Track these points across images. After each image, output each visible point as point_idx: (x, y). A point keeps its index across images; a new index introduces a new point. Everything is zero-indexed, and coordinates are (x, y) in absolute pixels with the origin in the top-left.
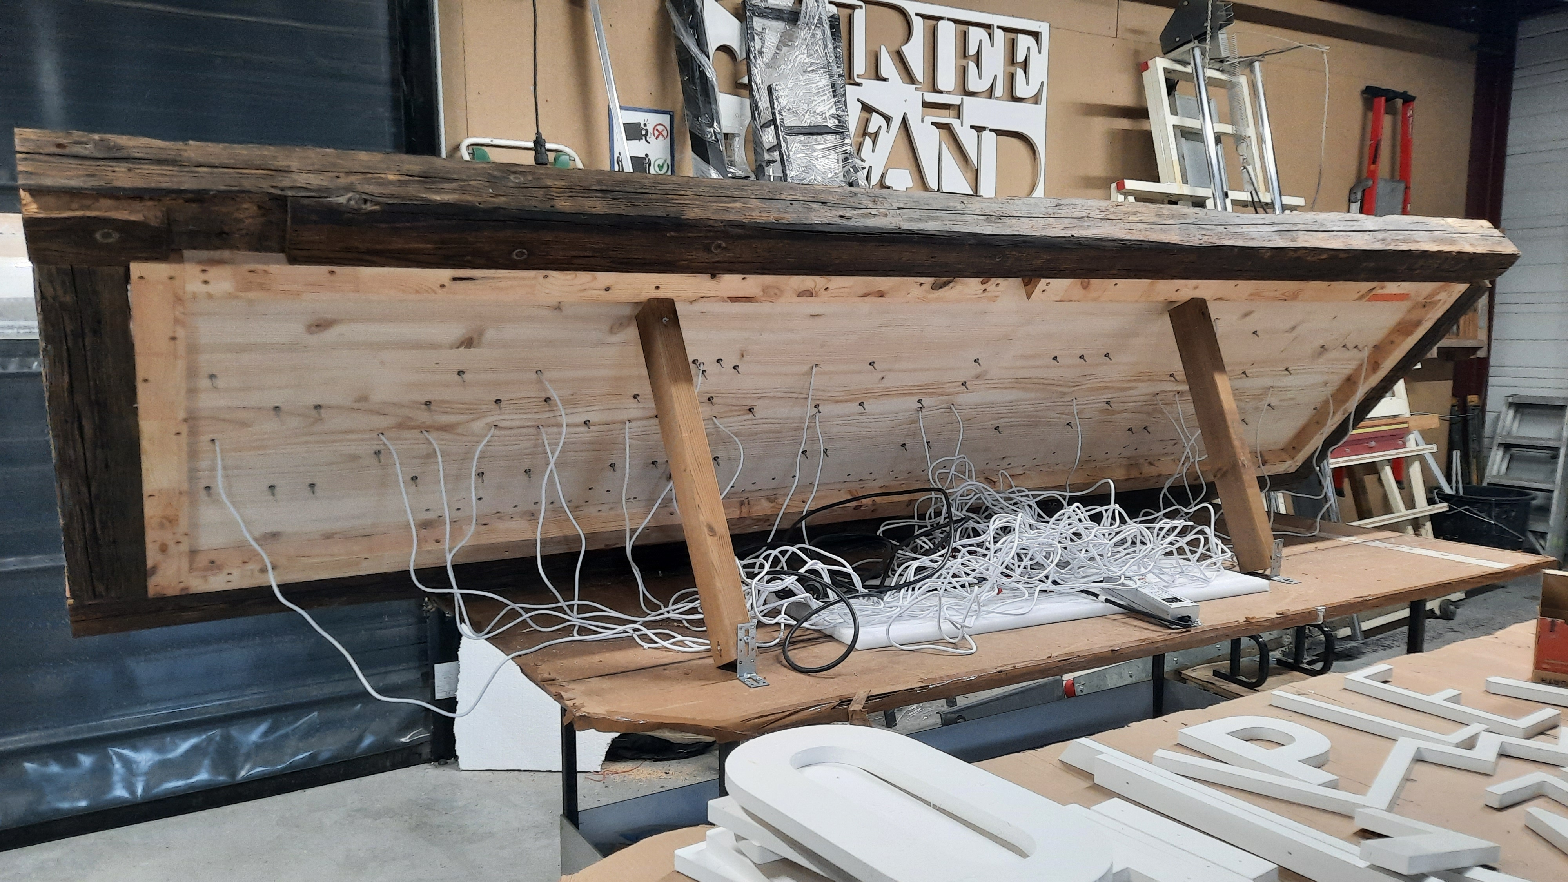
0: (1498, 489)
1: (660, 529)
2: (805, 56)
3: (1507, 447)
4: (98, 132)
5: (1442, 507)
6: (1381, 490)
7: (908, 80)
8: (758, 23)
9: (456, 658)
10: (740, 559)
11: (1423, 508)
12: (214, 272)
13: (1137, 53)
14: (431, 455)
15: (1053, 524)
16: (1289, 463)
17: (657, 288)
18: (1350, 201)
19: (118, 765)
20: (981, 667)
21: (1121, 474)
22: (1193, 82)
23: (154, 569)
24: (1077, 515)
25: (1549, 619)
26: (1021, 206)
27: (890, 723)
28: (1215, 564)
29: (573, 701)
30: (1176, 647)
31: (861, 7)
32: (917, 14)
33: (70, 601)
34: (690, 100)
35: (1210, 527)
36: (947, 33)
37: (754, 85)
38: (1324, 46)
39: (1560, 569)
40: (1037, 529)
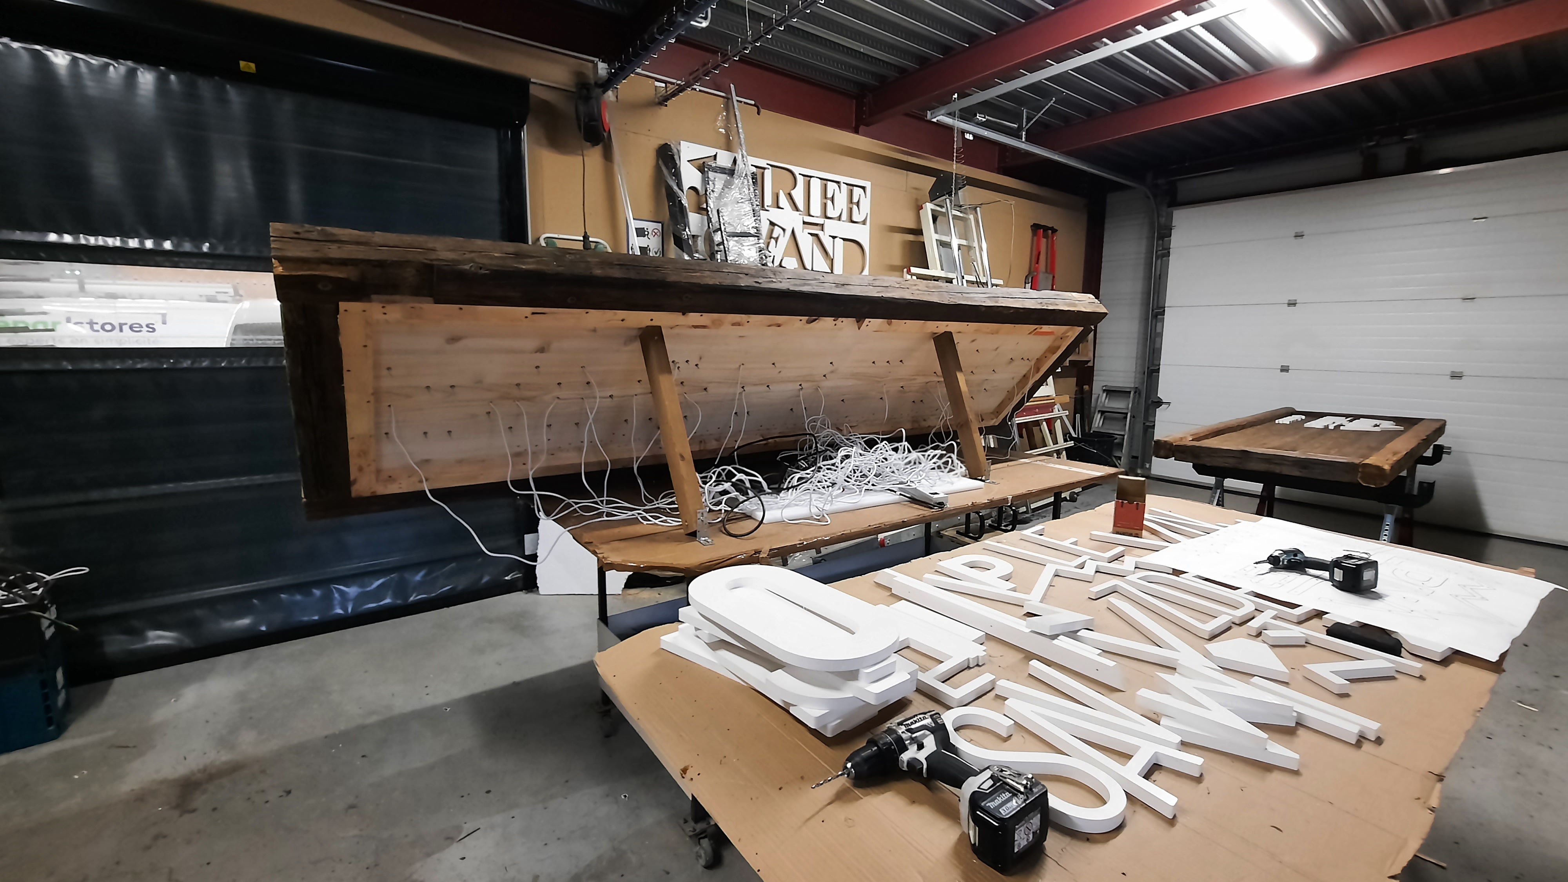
0: (1097, 434)
1: (654, 457)
2: (738, 194)
3: (1103, 412)
4: (320, 225)
5: (1071, 444)
6: (1041, 434)
7: (795, 209)
8: (711, 175)
9: (537, 531)
10: (699, 473)
11: (1062, 444)
12: (390, 308)
13: (917, 200)
14: (519, 415)
15: (873, 453)
16: (995, 420)
17: (652, 320)
18: (1025, 283)
19: (336, 595)
20: (833, 531)
21: (909, 426)
22: (946, 216)
23: (355, 481)
24: (885, 448)
25: (1121, 501)
26: (855, 280)
27: (785, 564)
28: (956, 474)
29: (602, 555)
30: (937, 519)
31: (769, 169)
32: (800, 174)
33: (305, 500)
34: (673, 216)
35: (954, 453)
36: (816, 185)
37: (709, 208)
38: (1012, 201)
39: (1127, 475)
40: (864, 455)
